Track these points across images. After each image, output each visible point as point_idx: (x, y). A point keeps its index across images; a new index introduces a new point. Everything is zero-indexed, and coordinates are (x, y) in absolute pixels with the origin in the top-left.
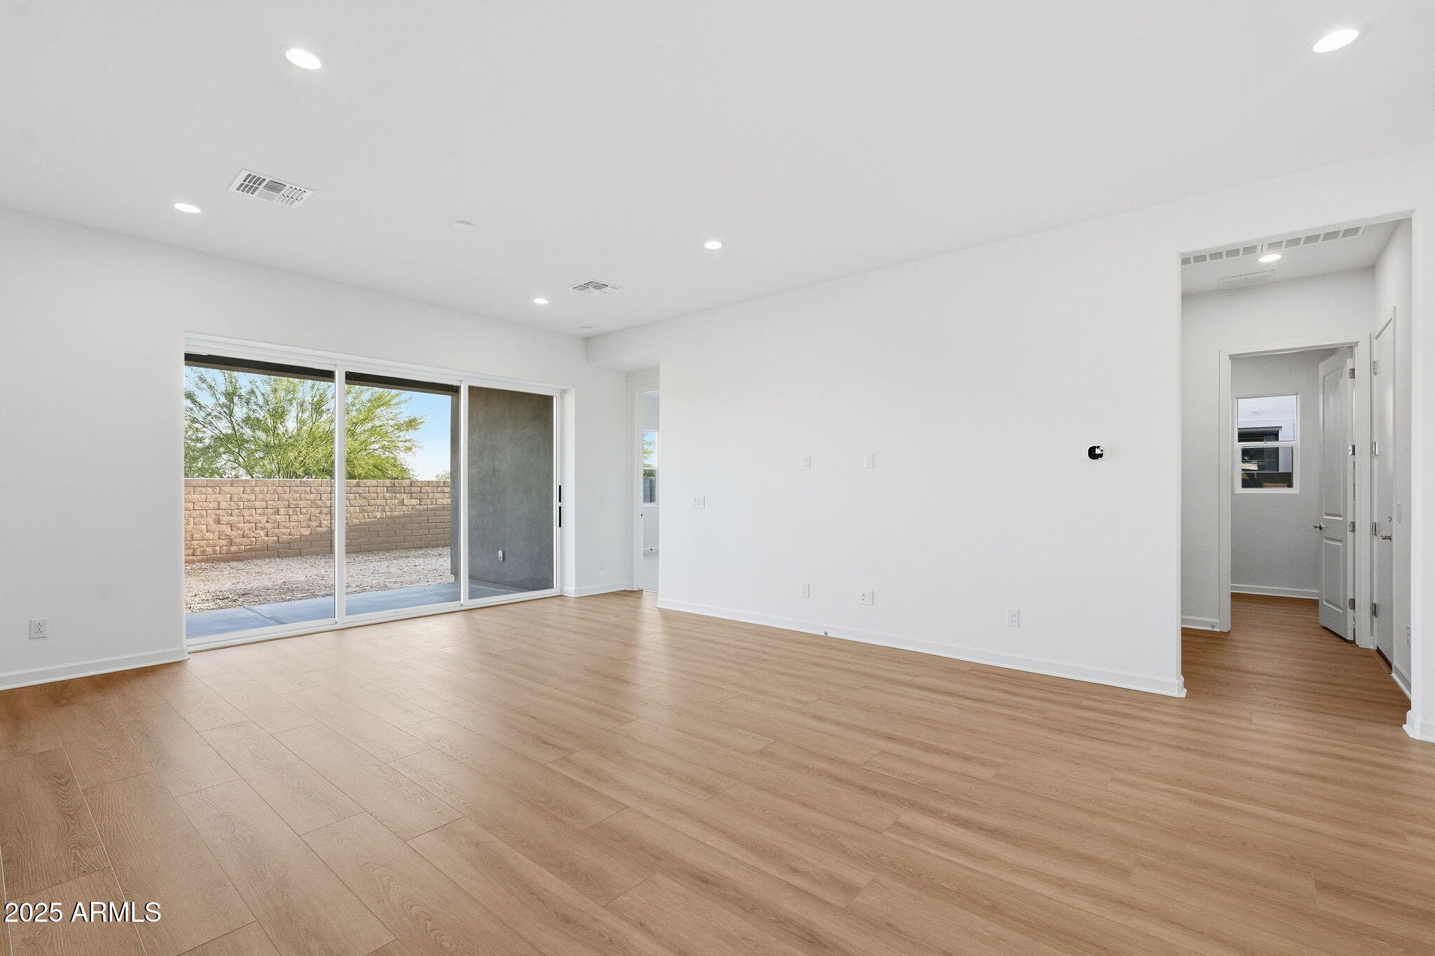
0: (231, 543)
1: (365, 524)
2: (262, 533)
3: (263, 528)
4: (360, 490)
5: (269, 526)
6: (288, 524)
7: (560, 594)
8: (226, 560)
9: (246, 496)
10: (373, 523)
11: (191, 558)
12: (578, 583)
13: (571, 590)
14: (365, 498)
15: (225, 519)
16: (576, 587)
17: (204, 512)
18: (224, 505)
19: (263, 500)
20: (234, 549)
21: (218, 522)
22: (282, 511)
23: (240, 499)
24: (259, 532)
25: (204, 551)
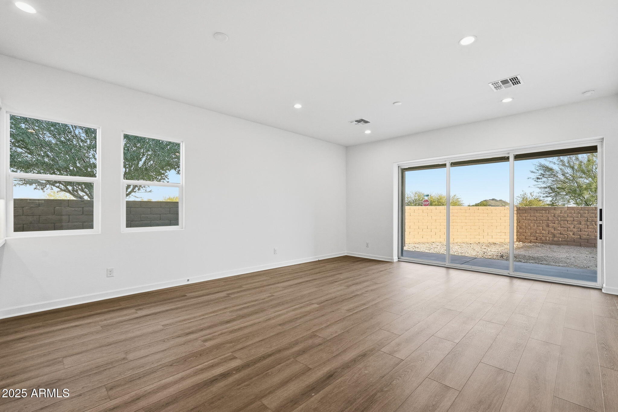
0: (554, 236)
2: (571, 233)
3: (571, 231)
5: (575, 230)
15: (551, 225)
18: (550, 218)
20: (556, 239)
21: (548, 226)
24: (569, 232)
25: (541, 239)
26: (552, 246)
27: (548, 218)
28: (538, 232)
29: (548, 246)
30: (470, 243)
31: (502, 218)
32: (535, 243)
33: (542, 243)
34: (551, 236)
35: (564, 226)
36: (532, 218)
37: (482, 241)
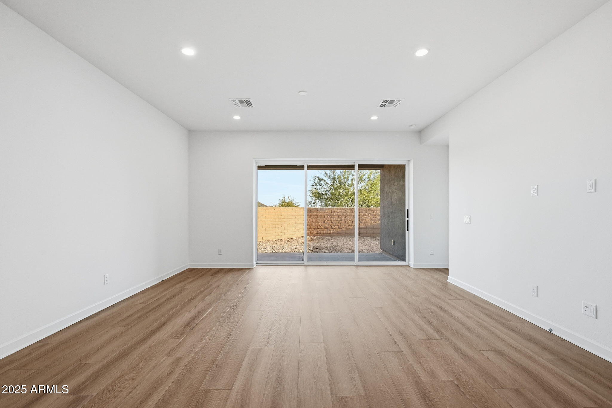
0: (328, 230)
1: (372, 225)
2: (337, 227)
3: (337, 225)
4: (370, 212)
5: (339, 224)
6: (345, 224)
7: (408, 265)
8: (326, 236)
9: (332, 214)
10: (375, 225)
11: (317, 234)
12: (415, 261)
13: (412, 264)
14: (372, 215)
15: (326, 221)
16: (414, 263)
17: (320, 219)
18: (326, 217)
19: (337, 215)
20: (329, 232)
21: (324, 222)
22: (343, 219)
23: (330, 215)
24: (336, 227)
25: (320, 232)
26: (328, 238)
27: (324, 216)
28: (319, 227)
29: (325, 237)
30: (276, 239)
31: (296, 217)
32: (317, 236)
33: (321, 236)
34: (326, 230)
35: (333, 222)
36: (315, 217)
37: (283, 237)
